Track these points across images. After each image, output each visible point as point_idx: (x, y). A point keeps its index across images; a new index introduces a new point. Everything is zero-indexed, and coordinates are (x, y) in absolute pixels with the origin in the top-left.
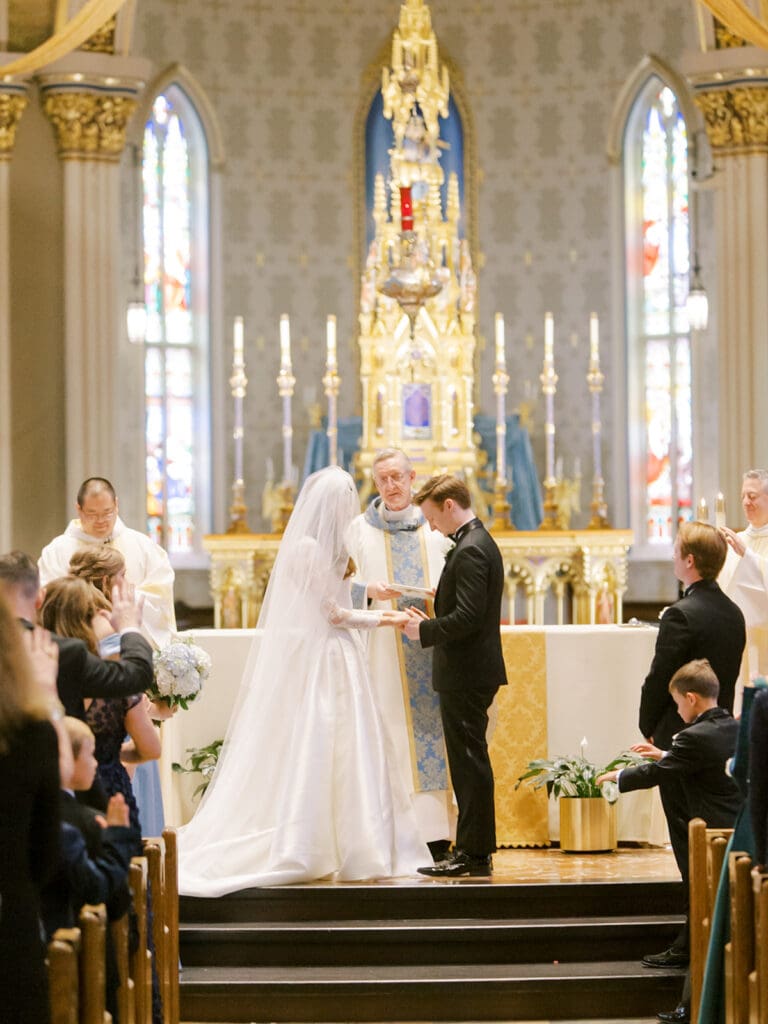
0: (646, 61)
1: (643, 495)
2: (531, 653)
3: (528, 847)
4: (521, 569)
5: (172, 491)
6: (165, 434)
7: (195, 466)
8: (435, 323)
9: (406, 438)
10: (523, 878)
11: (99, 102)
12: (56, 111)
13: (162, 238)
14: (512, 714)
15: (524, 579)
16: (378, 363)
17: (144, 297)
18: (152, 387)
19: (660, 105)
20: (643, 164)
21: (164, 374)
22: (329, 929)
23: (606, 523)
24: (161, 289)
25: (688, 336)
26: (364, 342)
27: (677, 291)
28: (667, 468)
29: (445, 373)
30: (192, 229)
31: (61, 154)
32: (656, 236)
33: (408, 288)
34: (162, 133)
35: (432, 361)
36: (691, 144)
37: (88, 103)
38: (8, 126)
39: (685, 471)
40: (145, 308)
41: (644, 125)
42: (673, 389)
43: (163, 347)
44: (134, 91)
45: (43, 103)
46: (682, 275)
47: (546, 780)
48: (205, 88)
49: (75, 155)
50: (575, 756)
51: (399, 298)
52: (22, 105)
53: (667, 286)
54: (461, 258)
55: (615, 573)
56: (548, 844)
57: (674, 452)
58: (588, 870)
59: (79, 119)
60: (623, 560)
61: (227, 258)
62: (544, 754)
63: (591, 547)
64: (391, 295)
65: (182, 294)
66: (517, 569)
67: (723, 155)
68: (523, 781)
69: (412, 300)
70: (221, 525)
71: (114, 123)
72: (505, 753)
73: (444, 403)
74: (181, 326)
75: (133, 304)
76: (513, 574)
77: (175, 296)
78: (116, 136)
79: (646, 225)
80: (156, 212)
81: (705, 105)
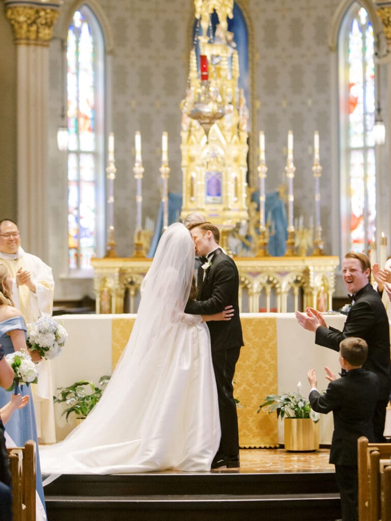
1: (349, 238)
2: (268, 330)
3: (265, 448)
4: (274, 279)
5: (83, 234)
6: (79, 202)
7: (96, 221)
8: (224, 136)
9: (207, 203)
10: (258, 469)
11: (37, 12)
12: (13, 17)
13: (78, 92)
14: (256, 367)
15: (275, 284)
16: (192, 159)
17: (67, 124)
18: (72, 175)
19: (358, 18)
20: (348, 51)
21: (79, 168)
22: (137, 501)
23: (323, 252)
24: (77, 120)
25: (374, 148)
26: (183, 147)
27: (368, 123)
28: (362, 222)
29: (230, 166)
30: (95, 87)
31: (16, 41)
32: (356, 92)
33: (205, 114)
34: (78, 32)
35: (223, 158)
36: (376, 39)
37: (32, 12)
39: (372, 224)
40: (68, 130)
41: (350, 29)
42: (365, 177)
43: (78, 153)
44: (57, 6)
45: (5, 12)
46: (371, 114)
47: (276, 408)
48: (103, 7)
49: (24, 41)
50: (294, 393)
51: (200, 120)
53: (362, 120)
54: (240, 99)
55: (328, 281)
56: (278, 446)
57: (366, 213)
58: (300, 464)
59: (26, 22)
60: (332, 274)
61: (115, 103)
62: (276, 391)
63: (314, 266)
64: (195, 118)
65: (89, 123)
66: (271, 279)
68: (263, 408)
69: (206, 120)
70: (102, 253)
71: (46, 24)
72: (251, 391)
73: (229, 183)
74: (88, 141)
75: (61, 129)
76: (269, 282)
77: (85, 125)
78: (47, 31)
79: (351, 85)
80: (75, 77)
81: (382, 15)
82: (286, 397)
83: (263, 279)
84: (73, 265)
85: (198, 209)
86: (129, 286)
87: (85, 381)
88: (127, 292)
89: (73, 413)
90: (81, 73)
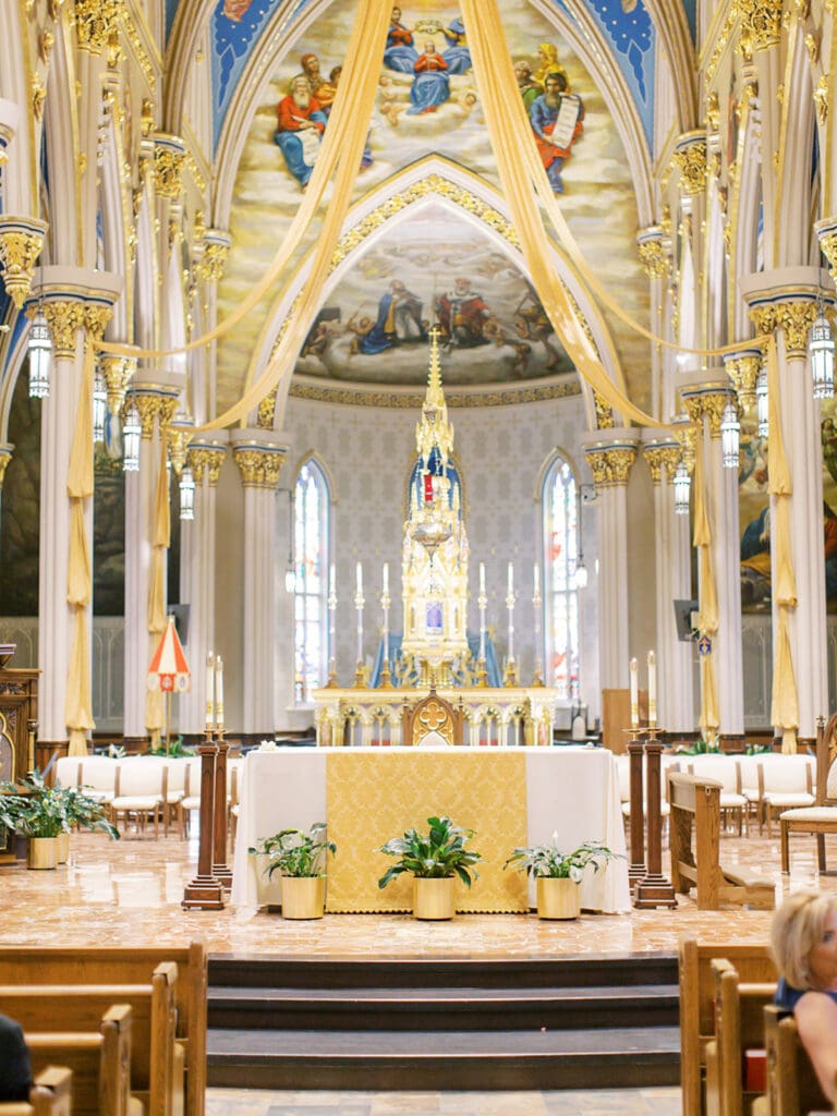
0: (555, 450)
1: (552, 675)
3: (513, 913)
4: (494, 710)
5: (308, 669)
6: (305, 641)
9: (428, 634)
11: (265, 456)
12: (241, 461)
13: (305, 540)
15: (495, 716)
16: (412, 590)
17: (295, 569)
18: (299, 615)
19: (562, 473)
20: (553, 502)
21: (305, 609)
23: (543, 684)
24: (304, 565)
25: (576, 591)
26: (404, 578)
27: (570, 568)
28: (565, 660)
29: (451, 597)
30: (320, 535)
31: (244, 484)
32: (559, 540)
33: (429, 536)
34: (305, 485)
35: (443, 589)
37: (259, 457)
38: (215, 468)
39: (574, 661)
40: (295, 574)
41: (553, 483)
43: (304, 595)
44: (284, 451)
45: (234, 456)
46: (573, 559)
47: (527, 863)
48: (328, 463)
49: (251, 484)
50: (549, 846)
51: (424, 542)
52: (223, 457)
53: (565, 566)
54: (460, 530)
55: (549, 713)
56: (528, 910)
57: (569, 651)
58: (564, 941)
59: (254, 465)
60: (553, 706)
61: (338, 550)
62: (525, 842)
63: (535, 698)
64: (419, 540)
65: (314, 568)
66: (492, 710)
67: (602, 487)
68: (510, 864)
69: (432, 543)
71: (273, 468)
72: (495, 842)
73: (450, 614)
74: (314, 584)
75: (289, 572)
76: (489, 713)
77: (311, 569)
78: (273, 474)
79: (554, 534)
80: (301, 525)
81: (591, 460)
82: (539, 851)
83: (483, 710)
84: (299, 699)
85: (419, 640)
86: (350, 717)
87: (294, 829)
88: (347, 722)
89: (278, 870)
90: (308, 523)
